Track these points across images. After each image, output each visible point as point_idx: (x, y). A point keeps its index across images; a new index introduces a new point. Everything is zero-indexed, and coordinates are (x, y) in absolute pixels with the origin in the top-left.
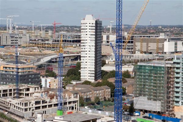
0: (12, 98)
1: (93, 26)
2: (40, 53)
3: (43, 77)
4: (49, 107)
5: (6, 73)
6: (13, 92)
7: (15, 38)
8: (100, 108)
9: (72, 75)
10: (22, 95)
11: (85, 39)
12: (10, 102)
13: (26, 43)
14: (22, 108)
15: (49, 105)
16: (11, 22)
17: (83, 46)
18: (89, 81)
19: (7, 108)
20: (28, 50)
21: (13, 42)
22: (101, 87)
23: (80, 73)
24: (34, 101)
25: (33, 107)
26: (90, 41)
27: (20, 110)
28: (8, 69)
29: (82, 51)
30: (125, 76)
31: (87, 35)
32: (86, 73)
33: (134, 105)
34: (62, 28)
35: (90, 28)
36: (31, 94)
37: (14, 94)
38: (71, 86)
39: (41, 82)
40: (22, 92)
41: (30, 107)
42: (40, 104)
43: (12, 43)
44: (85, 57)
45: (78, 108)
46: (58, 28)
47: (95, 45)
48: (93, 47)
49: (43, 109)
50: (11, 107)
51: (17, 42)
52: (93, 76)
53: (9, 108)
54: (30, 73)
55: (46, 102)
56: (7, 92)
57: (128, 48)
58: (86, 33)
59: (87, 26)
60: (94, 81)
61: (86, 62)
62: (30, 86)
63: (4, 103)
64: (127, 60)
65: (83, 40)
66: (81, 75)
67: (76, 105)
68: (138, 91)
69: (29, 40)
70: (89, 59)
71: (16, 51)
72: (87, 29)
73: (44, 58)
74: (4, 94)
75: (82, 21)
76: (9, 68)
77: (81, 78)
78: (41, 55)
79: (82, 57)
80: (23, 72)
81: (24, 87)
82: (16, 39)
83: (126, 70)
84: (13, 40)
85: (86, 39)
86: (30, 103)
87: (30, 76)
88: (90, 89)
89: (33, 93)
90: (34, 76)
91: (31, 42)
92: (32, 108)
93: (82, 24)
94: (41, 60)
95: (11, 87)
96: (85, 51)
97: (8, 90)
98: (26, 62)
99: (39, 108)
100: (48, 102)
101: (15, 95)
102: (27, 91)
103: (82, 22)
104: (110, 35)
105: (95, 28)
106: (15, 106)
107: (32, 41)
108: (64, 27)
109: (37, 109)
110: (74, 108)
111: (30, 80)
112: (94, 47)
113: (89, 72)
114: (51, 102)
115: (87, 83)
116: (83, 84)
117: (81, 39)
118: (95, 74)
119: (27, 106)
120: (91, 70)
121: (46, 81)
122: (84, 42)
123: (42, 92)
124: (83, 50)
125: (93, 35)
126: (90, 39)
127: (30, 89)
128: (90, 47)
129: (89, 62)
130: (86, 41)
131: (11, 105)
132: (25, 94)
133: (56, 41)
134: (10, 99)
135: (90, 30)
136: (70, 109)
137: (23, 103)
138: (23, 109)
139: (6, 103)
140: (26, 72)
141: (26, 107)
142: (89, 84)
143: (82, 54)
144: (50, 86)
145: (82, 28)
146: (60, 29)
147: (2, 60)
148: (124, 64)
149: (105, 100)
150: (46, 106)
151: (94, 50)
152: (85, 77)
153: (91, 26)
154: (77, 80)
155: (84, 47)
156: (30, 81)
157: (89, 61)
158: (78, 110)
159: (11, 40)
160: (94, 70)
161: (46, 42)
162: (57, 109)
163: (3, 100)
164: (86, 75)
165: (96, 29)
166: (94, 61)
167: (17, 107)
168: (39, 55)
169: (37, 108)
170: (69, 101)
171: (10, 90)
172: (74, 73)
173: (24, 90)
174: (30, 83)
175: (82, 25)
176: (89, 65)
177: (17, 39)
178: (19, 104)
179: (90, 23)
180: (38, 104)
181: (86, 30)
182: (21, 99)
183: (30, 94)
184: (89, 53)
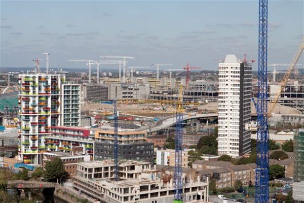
0: (109, 180)
1: (236, 72)
2: (163, 112)
3: (159, 148)
4: (161, 195)
5: (103, 142)
6: (109, 171)
7: (129, 89)
8: (242, 198)
9: (205, 146)
10: (124, 176)
11: (224, 91)
12: (104, 187)
13: (145, 97)
14: (120, 195)
15: (161, 193)
16: (124, 66)
17: (222, 101)
18: (229, 156)
19: (99, 195)
20: (146, 107)
21: (126, 95)
22: (246, 165)
23: (217, 144)
24: (139, 186)
25: (137, 194)
26: (232, 95)
27: (117, 199)
28: (105, 136)
29: (220, 110)
30: (287, 148)
31: (227, 85)
32: (226, 143)
33: (293, 194)
34: (204, 74)
35: (233, 74)
36: (136, 174)
37: (112, 174)
38: (200, 164)
39: (156, 156)
40: (123, 171)
41: (132, 195)
42: (148, 190)
43: (123, 97)
44: (224, 118)
45: (206, 197)
46: (198, 74)
47: (239, 100)
48: (237, 104)
49: (152, 198)
50: (105, 194)
51: (132, 95)
52: (237, 148)
53: (102, 196)
54: (139, 143)
55: (157, 188)
56: (101, 171)
57: (298, 105)
58: (227, 83)
59: (227, 72)
60: (238, 155)
61: (226, 127)
62: (136, 163)
63: (96, 188)
64: (294, 124)
65: (222, 93)
66: (218, 146)
67: (203, 193)
68: (300, 173)
69: (149, 93)
70: (231, 122)
71: (115, 110)
72: (227, 76)
73: (167, 120)
74: (97, 174)
75: (220, 64)
76: (108, 134)
77: (218, 150)
78: (165, 115)
79: (220, 118)
80: (128, 141)
81: (126, 164)
82: (130, 91)
83: (289, 140)
84: (126, 93)
85: (226, 92)
86: (132, 188)
87: (138, 147)
88: (229, 169)
89: (140, 174)
90: (143, 147)
91: (151, 95)
92: (135, 196)
93: (220, 68)
94: (163, 122)
95: (108, 164)
96: (224, 110)
97: (103, 169)
98: (140, 125)
99: (146, 196)
100: (160, 188)
101: (114, 176)
102: (131, 170)
103: (220, 66)
104: (271, 86)
105: (239, 75)
106: (110, 193)
107: (154, 93)
108: (206, 72)
109: (143, 198)
110: (201, 197)
111: (138, 153)
112: (239, 104)
113: (232, 142)
114: (164, 188)
115: (225, 158)
116: (219, 159)
117: (219, 91)
118: (239, 145)
119: (128, 193)
120: (234, 138)
121: (163, 155)
122: (223, 95)
123: (154, 172)
124: (222, 108)
125: (236, 85)
126: (232, 91)
127: (136, 166)
128: (232, 103)
129: (231, 127)
130: (226, 95)
131: (104, 190)
132: (128, 174)
133: (189, 94)
134: (104, 182)
135: (232, 78)
136: (194, 199)
137: (121, 189)
138: (121, 198)
139: (98, 188)
140: (132, 141)
141: (126, 195)
142: (229, 161)
143: (221, 115)
144: (168, 163)
145: (219, 75)
146: (201, 76)
147: (106, 122)
148: (289, 130)
149: (251, 185)
150: (157, 193)
151: (239, 109)
152: (224, 149)
153: (234, 72)
154: (212, 154)
155: (223, 104)
156: (138, 155)
157: (231, 125)
158: (206, 200)
159: (123, 93)
160: (238, 138)
161: (175, 96)
162: (174, 199)
163: (94, 183)
164: (226, 146)
165: (242, 77)
166: (239, 126)
167: (113, 194)
168: (162, 115)
169: (142, 196)
170: (192, 186)
171: (106, 168)
172: (208, 144)
173: (127, 168)
174: (138, 158)
175: (219, 70)
176: (231, 131)
177: (132, 91)
178: (115, 189)
179: (232, 68)
180: (144, 190)
181: (227, 78)
182: (120, 182)
183: (134, 175)
184: (231, 112)
